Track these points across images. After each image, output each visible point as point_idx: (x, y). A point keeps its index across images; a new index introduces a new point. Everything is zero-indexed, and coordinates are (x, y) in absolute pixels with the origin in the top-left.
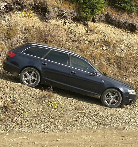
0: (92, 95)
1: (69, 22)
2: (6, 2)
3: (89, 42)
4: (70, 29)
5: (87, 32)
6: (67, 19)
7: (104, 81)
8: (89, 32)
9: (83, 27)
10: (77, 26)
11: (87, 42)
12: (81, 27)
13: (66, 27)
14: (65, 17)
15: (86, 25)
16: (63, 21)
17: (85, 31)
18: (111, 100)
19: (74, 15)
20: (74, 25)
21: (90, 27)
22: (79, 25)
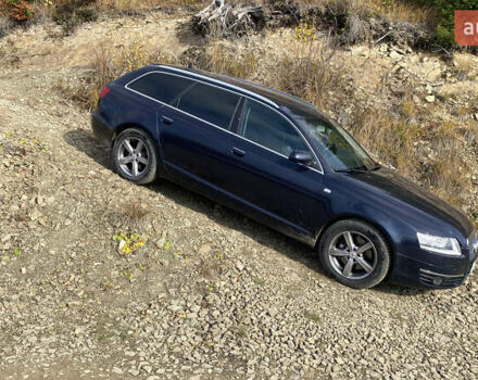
0: (289, 231)
1: (401, 51)
2: (253, 5)
3: (438, 97)
4: (397, 67)
5: (444, 76)
6: (395, 44)
7: (329, 191)
8: (449, 75)
9: (438, 64)
10: (421, 61)
11: (431, 99)
12: (431, 63)
13: (386, 62)
14: (389, 39)
15: (446, 60)
16: (384, 47)
17: (438, 72)
18: (351, 260)
19: (416, 35)
20: (414, 58)
21: (456, 64)
22: (425, 59)
